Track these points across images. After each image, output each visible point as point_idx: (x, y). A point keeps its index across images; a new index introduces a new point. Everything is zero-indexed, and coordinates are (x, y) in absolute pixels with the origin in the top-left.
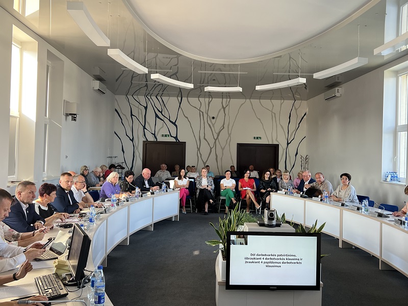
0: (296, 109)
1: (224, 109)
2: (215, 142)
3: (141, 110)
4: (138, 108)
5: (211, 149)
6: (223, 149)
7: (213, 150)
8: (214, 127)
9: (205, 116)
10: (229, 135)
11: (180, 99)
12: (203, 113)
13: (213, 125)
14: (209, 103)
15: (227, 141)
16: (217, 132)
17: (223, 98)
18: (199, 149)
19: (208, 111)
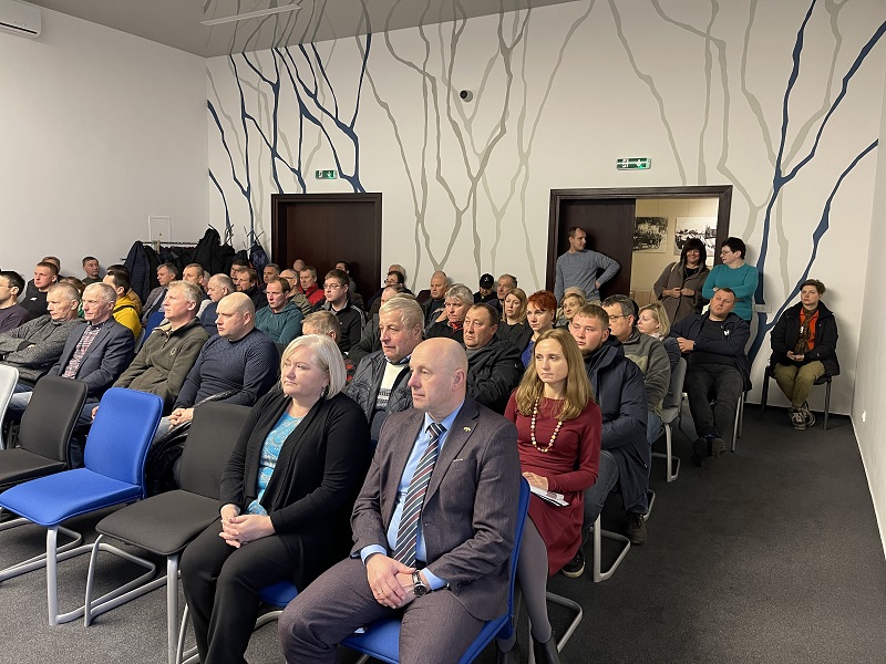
0: (835, 9)
1: (506, 52)
2: (473, 190)
3: (265, 96)
4: (257, 89)
5: (459, 214)
6: (499, 215)
7: (467, 218)
8: (470, 132)
9: (442, 89)
10: (524, 157)
11: (364, 38)
12: (433, 80)
13: (468, 123)
14: (455, 38)
15: (514, 182)
16: (481, 149)
17: (502, 12)
18: (420, 218)
19: (450, 73)
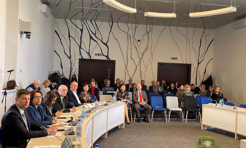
0: (206, 36)
1: (148, 33)
2: (140, 61)
3: (77, 32)
4: (75, 30)
5: (136, 66)
6: (146, 67)
7: (138, 67)
8: (139, 49)
9: (132, 38)
10: (152, 55)
11: (111, 23)
12: (130, 36)
13: (139, 47)
14: (136, 28)
15: (149, 60)
16: (142, 52)
17: (147, 25)
18: (126, 67)
19: (134, 35)
